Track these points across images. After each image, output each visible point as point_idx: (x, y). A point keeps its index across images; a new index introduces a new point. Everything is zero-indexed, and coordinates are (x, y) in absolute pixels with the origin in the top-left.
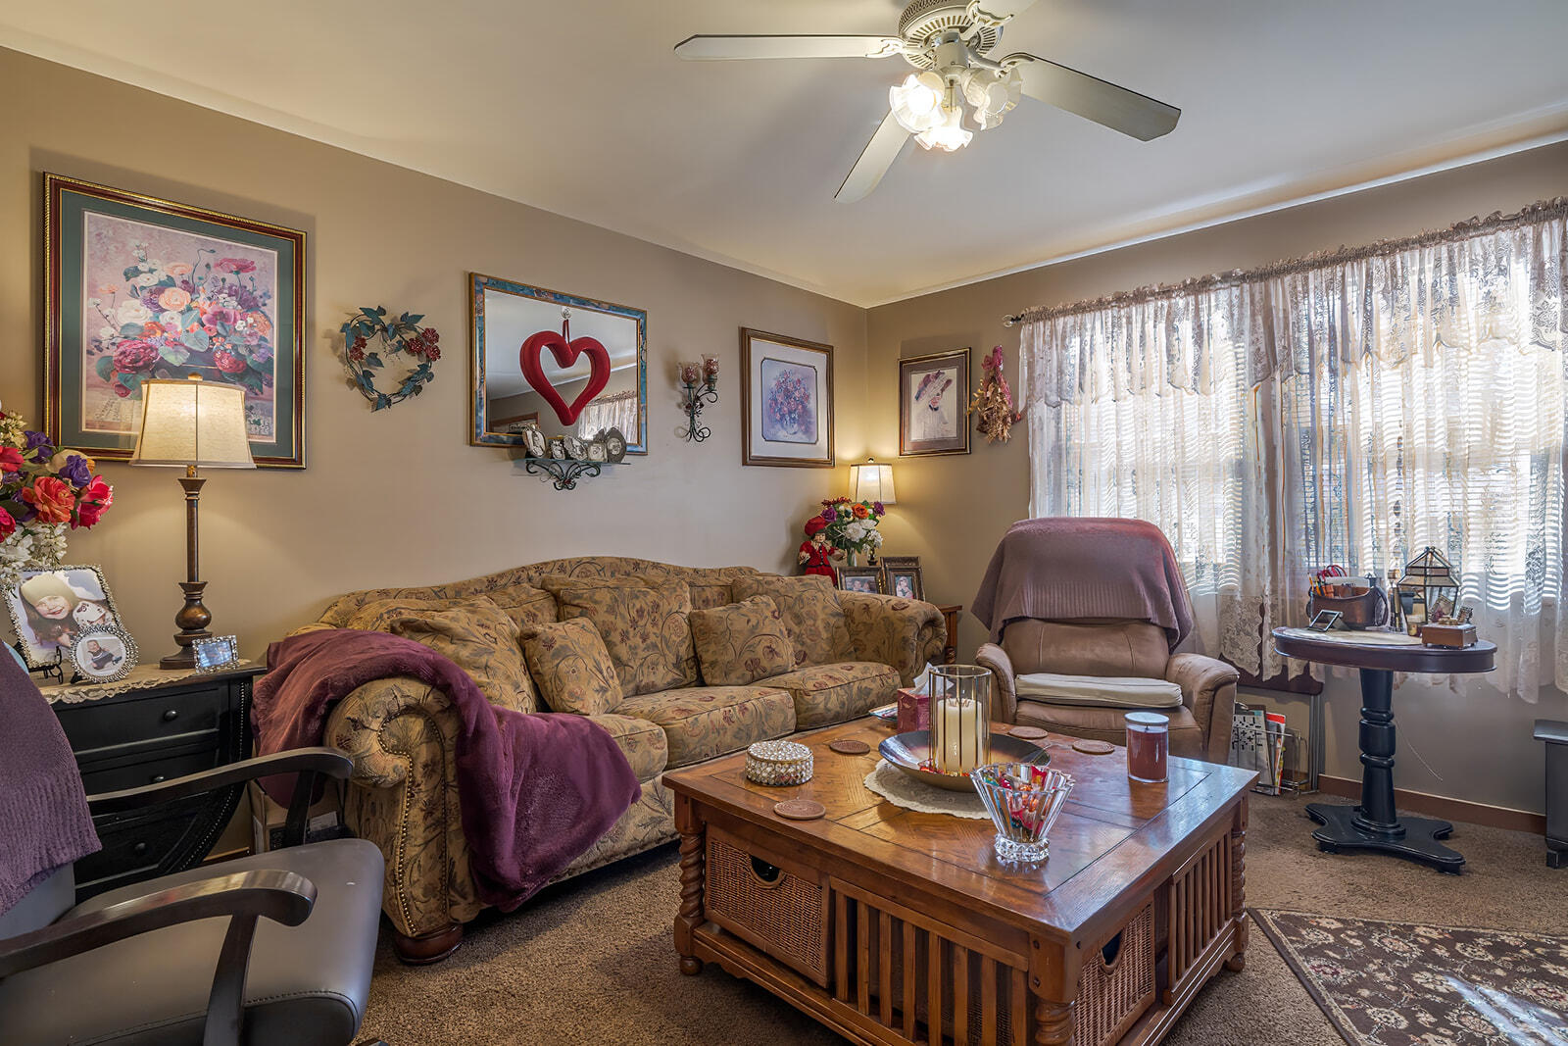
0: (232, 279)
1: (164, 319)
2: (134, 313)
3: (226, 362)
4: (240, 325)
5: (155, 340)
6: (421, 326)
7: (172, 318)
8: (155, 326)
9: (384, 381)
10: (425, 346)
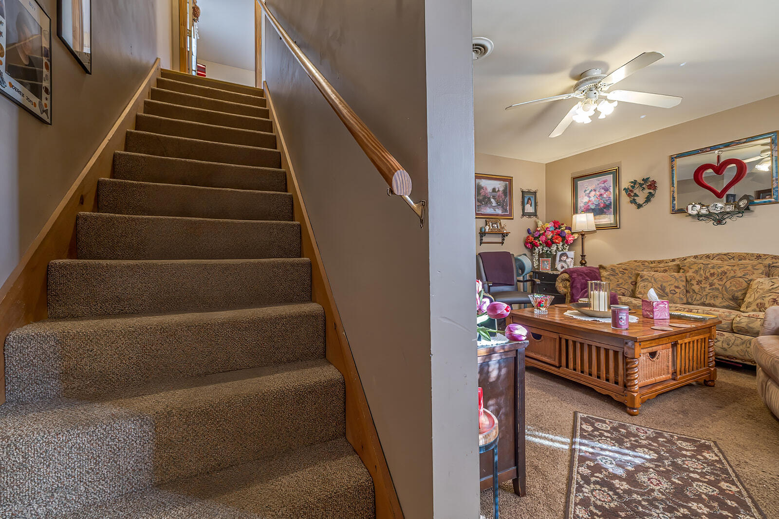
0: (603, 185)
1: (590, 199)
2: (586, 199)
3: (602, 205)
4: (605, 196)
5: (590, 204)
6: (651, 180)
7: (592, 198)
8: (589, 201)
9: (640, 200)
10: (653, 185)
